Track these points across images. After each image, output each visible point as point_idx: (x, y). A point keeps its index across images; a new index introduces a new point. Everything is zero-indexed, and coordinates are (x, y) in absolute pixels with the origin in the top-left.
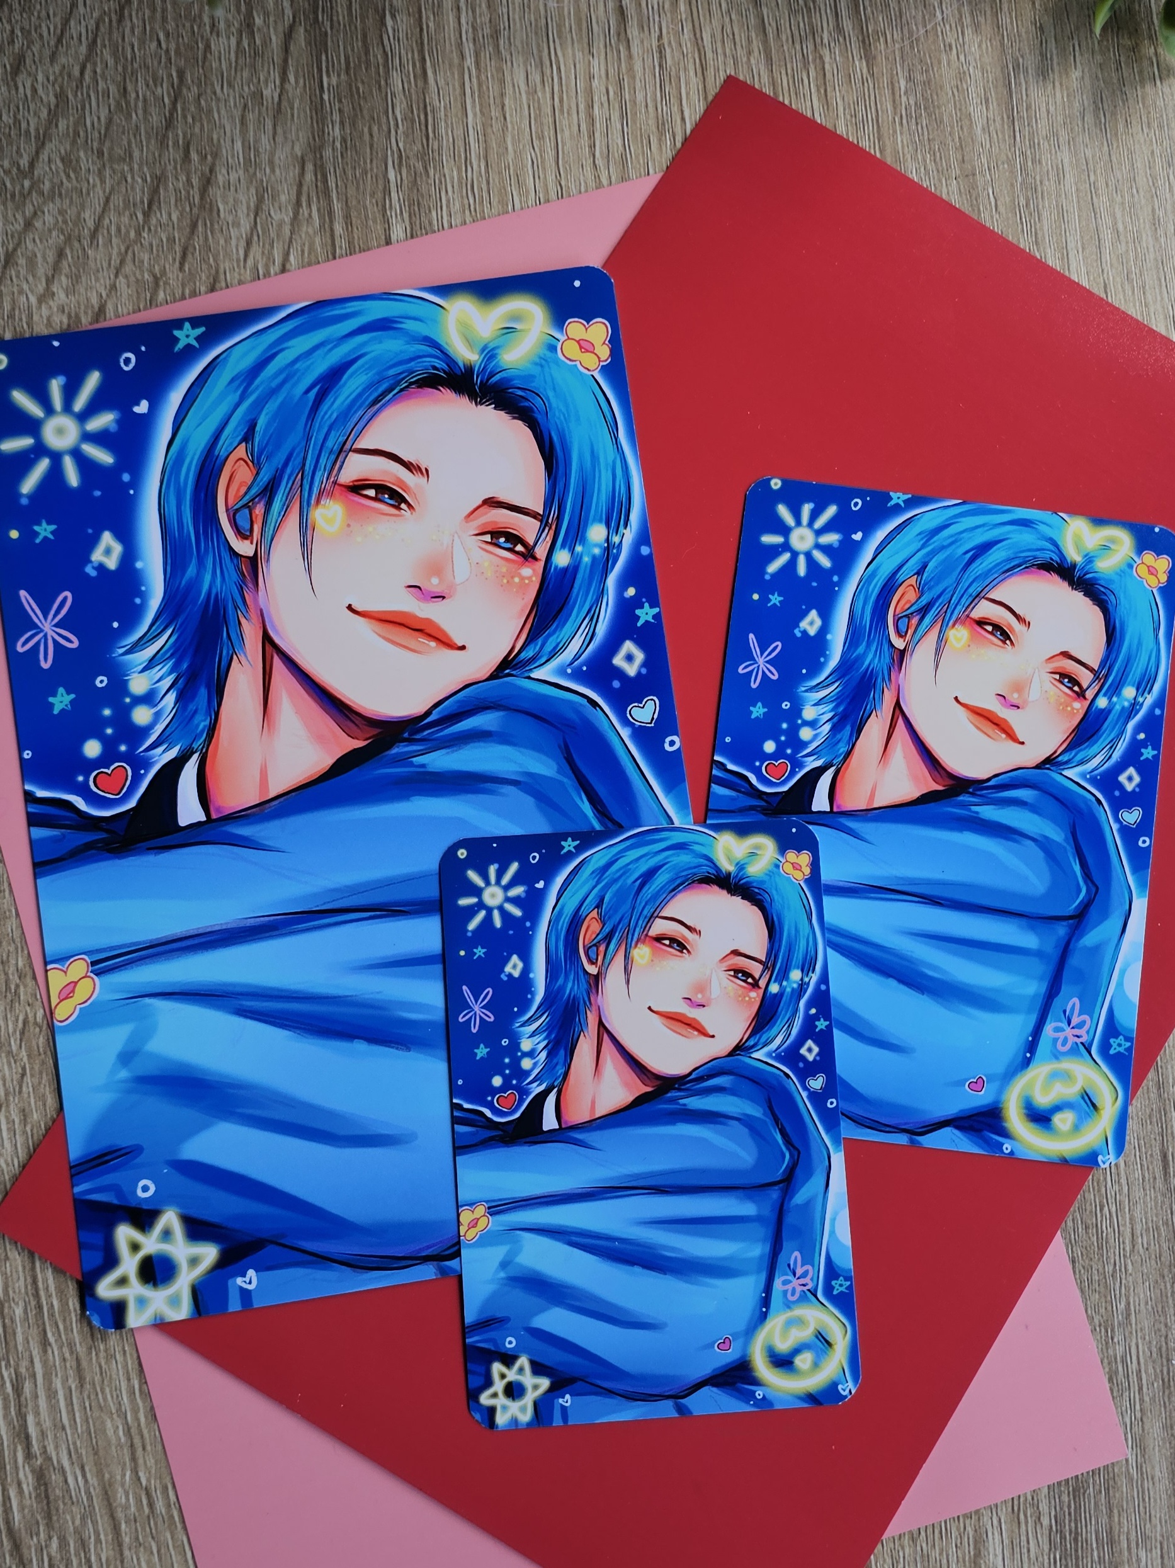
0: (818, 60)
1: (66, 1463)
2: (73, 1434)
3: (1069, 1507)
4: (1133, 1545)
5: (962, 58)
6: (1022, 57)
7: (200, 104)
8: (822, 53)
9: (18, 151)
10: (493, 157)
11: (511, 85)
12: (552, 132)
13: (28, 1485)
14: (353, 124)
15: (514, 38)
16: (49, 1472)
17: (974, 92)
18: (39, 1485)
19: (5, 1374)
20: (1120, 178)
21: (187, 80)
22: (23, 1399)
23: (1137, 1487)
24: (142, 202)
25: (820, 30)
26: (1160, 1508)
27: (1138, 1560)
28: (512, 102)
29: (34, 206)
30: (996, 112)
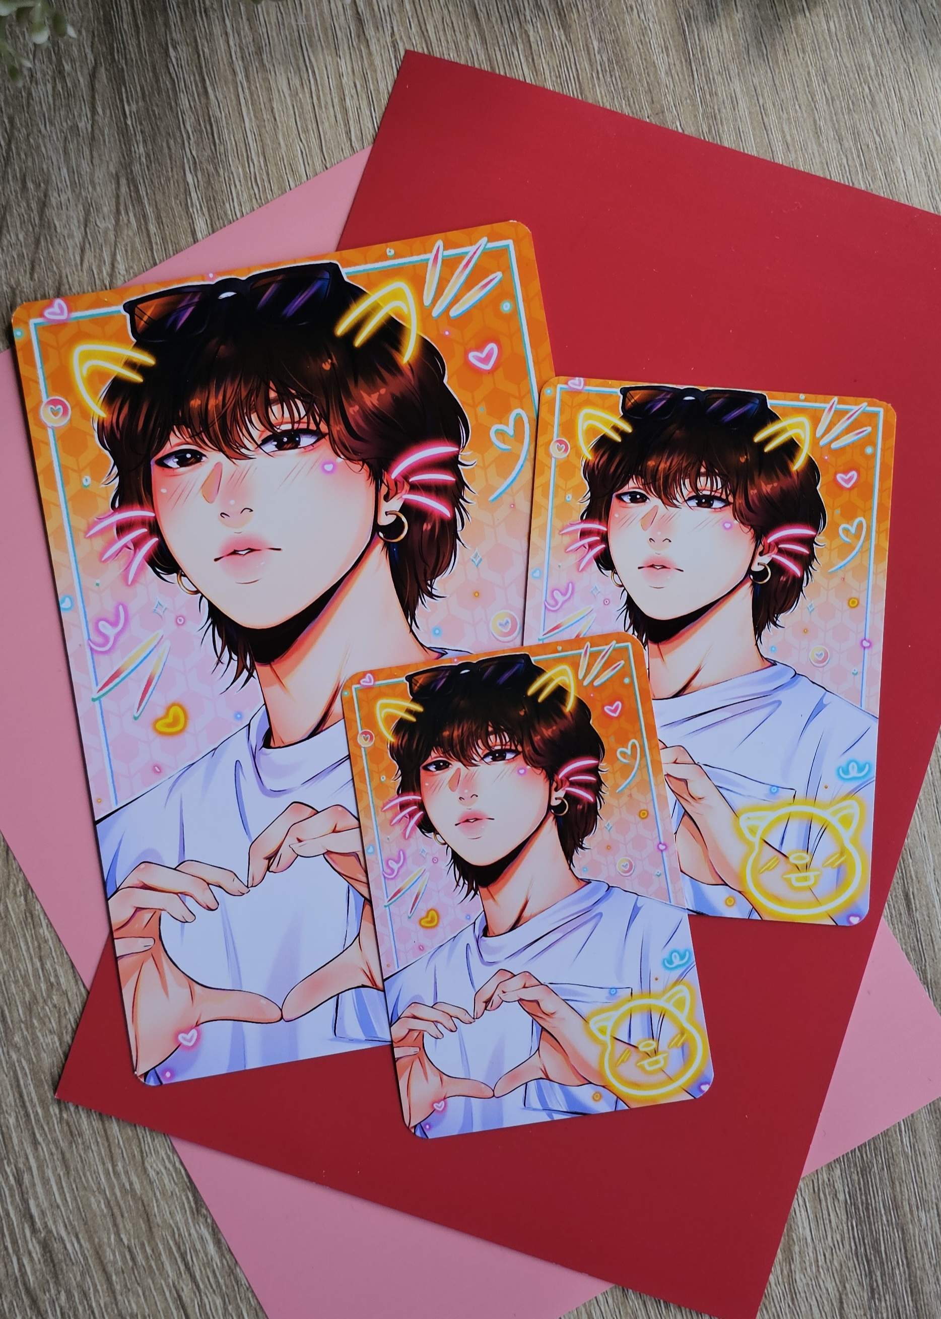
0: (524, 35)
1: (63, 1234)
2: (66, 1211)
3: (859, 1184)
4: (914, 1208)
5: (642, 15)
6: (692, 8)
7: (29, 142)
8: (526, 28)
10: (269, 152)
11: (276, 92)
12: (314, 125)
13: (37, 1254)
14: (154, 141)
15: (275, 51)
16: (52, 1242)
17: (655, 42)
18: (45, 1253)
19: (8, 1170)
20: (784, 98)
21: (17, 125)
22: (24, 1187)
23: (912, 1162)
25: (522, 9)
27: (920, 1220)
28: (279, 105)
30: (675, 57)
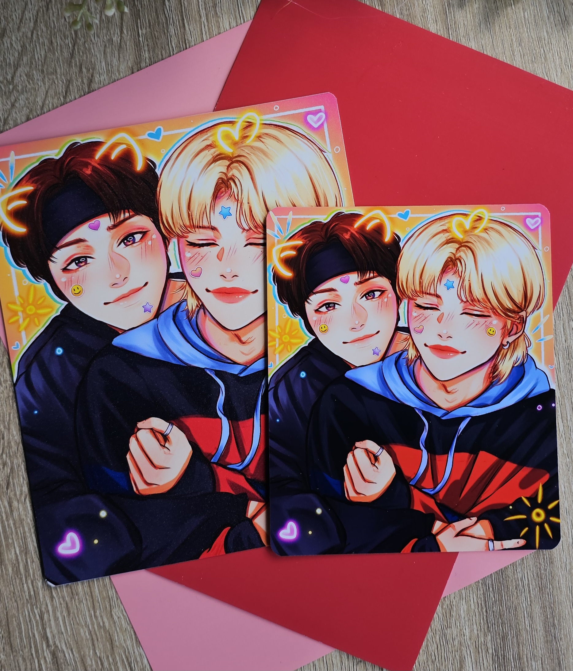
1: (64, 648)
2: (66, 636)
3: (500, 645)
4: (529, 659)
7: (85, 46)
9: (6, 73)
11: (223, 28)
13: (49, 658)
14: (154, 51)
15: (223, 7)
16: (57, 652)
18: (54, 658)
19: (36, 611)
21: (79, 36)
22: (44, 621)
23: (530, 635)
24: (62, 92)
26: (540, 643)
27: (532, 666)
29: (15, 97)
